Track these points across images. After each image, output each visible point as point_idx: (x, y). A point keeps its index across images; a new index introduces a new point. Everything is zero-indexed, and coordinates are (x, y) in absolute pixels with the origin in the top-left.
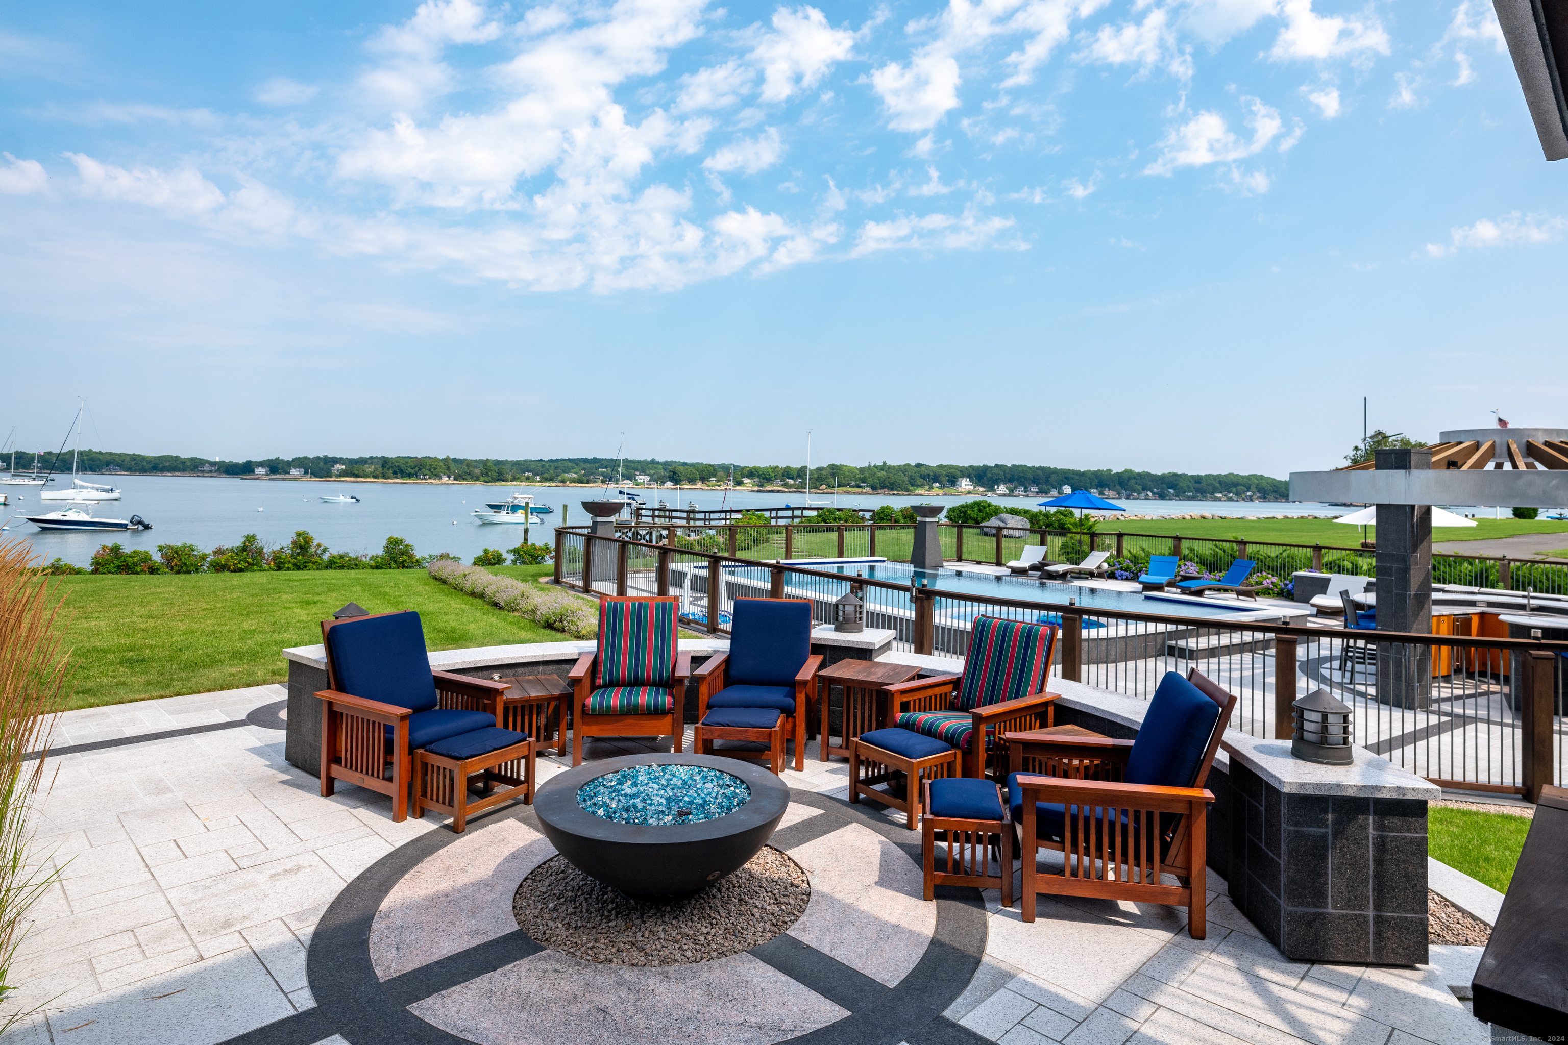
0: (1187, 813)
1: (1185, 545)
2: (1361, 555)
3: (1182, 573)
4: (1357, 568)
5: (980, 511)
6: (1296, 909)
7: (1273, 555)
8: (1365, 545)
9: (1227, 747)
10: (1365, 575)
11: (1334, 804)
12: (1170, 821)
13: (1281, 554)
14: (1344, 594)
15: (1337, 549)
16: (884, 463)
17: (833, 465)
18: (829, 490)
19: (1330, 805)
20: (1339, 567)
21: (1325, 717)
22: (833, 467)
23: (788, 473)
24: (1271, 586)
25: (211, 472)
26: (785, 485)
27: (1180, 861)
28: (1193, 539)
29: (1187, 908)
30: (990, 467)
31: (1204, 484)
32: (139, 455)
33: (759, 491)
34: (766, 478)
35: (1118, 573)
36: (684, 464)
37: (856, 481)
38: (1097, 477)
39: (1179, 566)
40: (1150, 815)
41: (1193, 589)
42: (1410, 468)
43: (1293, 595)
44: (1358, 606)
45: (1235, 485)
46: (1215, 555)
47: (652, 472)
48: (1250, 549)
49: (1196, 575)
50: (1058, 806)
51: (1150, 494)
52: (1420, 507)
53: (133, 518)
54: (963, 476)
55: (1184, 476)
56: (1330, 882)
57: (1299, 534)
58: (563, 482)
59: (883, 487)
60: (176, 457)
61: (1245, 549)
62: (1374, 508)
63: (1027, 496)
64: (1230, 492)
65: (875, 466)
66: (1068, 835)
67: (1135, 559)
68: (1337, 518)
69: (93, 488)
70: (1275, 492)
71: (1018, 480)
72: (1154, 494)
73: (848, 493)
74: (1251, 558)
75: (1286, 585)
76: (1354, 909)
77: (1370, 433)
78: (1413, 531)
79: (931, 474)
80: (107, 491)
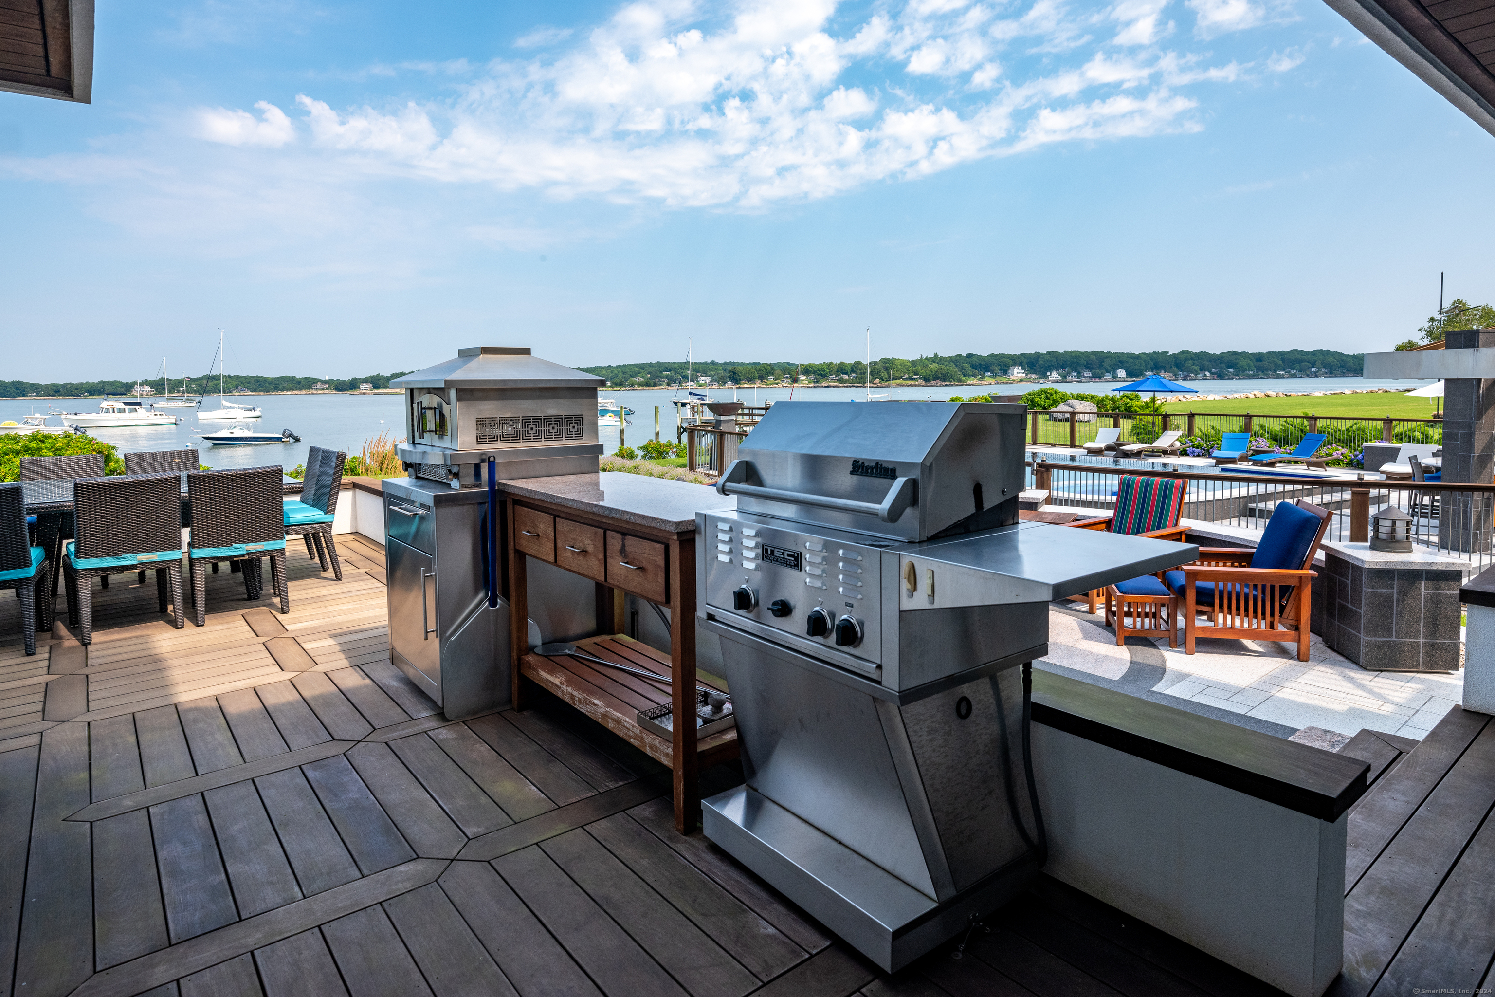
0: (1298, 585)
1: (1255, 422)
2: (1432, 426)
3: (1253, 448)
4: (1427, 437)
5: (1047, 398)
6: (1371, 639)
7: (1343, 429)
8: (1437, 416)
9: (1323, 547)
10: (1435, 443)
11: (1398, 574)
12: (1285, 590)
13: (1351, 427)
14: (1413, 460)
15: (1408, 420)
16: (936, 355)
17: (885, 359)
18: (883, 384)
19: (1396, 574)
20: (1409, 437)
21: (1394, 522)
22: (885, 361)
23: (842, 368)
24: (1341, 457)
25: (323, 389)
26: (840, 380)
27: (1292, 614)
28: (1263, 416)
29: (1296, 644)
30: (1042, 354)
31: (1265, 363)
32: (262, 377)
33: (815, 387)
34: (821, 375)
35: (1189, 450)
36: (742, 364)
37: (909, 374)
38: (1152, 360)
39: (1251, 442)
40: (1273, 587)
41: (1265, 462)
42: (1478, 346)
43: (1362, 464)
44: (1427, 470)
45: (1299, 361)
46: (1286, 430)
47: (713, 373)
48: (1320, 424)
49: (1267, 449)
50: (1210, 584)
51: (1208, 374)
52: (1486, 380)
53: (284, 432)
54: (1015, 365)
55: (1244, 355)
56: (1394, 622)
57: (1368, 408)
58: (632, 385)
59: (935, 379)
60: (293, 377)
61: (1315, 424)
62: (1443, 382)
63: (1081, 382)
64: (1293, 369)
65: (926, 358)
66: (1217, 601)
67: (1206, 437)
68: (1409, 391)
69: (239, 408)
70: (1342, 366)
71: (1070, 366)
72: (1212, 373)
73: (901, 385)
74: (1321, 432)
75: (1357, 455)
76: (1410, 638)
77: (1447, 305)
78: (1479, 401)
79: (983, 363)
80: (250, 410)
